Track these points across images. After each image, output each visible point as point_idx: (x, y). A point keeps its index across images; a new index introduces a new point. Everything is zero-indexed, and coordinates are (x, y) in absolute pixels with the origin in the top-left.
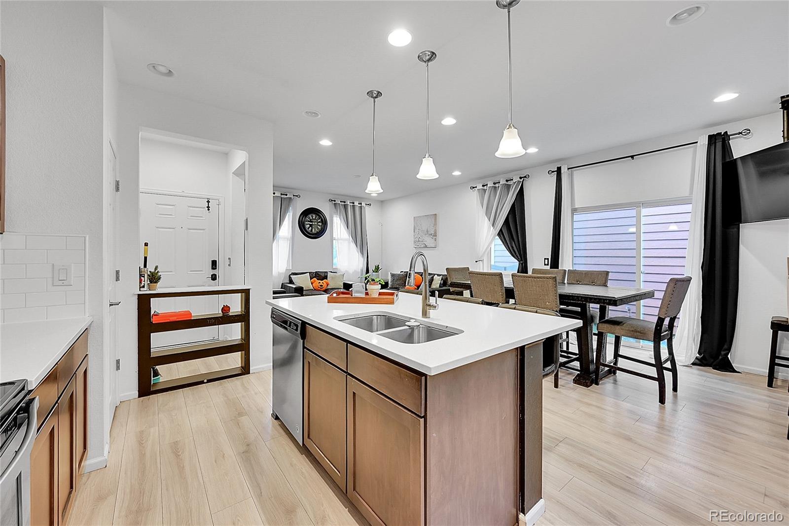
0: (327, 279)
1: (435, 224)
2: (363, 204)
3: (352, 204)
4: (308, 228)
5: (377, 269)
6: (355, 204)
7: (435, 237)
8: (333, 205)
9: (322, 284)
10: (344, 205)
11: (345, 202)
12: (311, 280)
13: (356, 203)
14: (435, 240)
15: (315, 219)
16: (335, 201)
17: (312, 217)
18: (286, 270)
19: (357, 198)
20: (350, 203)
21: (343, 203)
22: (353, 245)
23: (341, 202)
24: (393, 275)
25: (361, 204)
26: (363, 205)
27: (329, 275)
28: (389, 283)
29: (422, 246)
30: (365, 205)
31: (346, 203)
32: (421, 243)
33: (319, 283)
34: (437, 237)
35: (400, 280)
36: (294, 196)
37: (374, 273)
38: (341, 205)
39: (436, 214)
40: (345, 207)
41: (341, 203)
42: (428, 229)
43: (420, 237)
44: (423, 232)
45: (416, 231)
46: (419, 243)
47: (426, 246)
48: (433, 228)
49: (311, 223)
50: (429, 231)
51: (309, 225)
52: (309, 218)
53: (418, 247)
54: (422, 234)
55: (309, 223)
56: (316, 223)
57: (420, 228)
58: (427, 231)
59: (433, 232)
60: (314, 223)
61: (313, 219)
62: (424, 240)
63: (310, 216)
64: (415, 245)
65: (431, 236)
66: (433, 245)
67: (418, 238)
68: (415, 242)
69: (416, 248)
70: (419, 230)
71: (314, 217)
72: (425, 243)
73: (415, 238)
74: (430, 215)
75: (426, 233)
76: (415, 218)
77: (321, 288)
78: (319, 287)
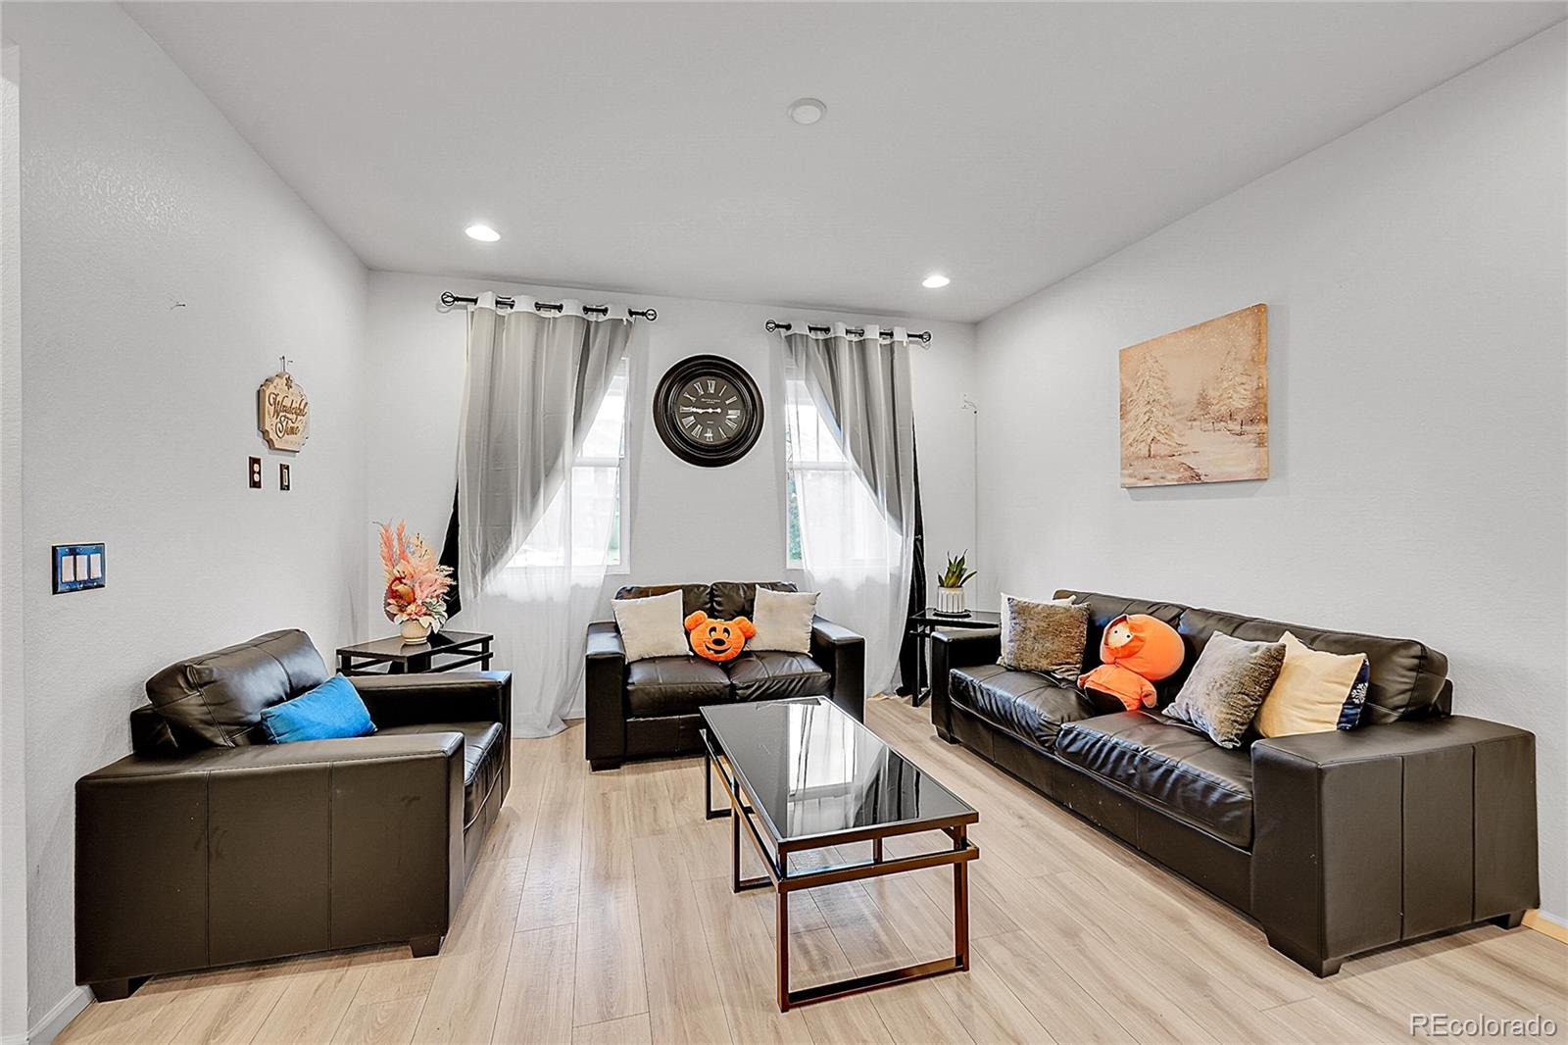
0: (749, 614)
1: (1259, 358)
2: (900, 335)
3: (855, 338)
4: (690, 428)
5: (956, 575)
6: (867, 335)
7: (1262, 427)
8: (784, 344)
9: (727, 636)
10: (826, 341)
11: (827, 330)
12: (683, 615)
13: (872, 333)
14: (1261, 444)
15: (714, 396)
16: (788, 327)
17: (705, 388)
18: (606, 576)
19: (876, 313)
20: (848, 332)
21: (821, 336)
22: (860, 487)
23: (811, 329)
24: (1020, 611)
25: (891, 335)
26: (896, 338)
27: (762, 596)
28: (1004, 640)
29: (1172, 478)
30: (905, 339)
31: (831, 335)
32: (1160, 463)
33: (712, 629)
34: (1273, 428)
35: (1056, 634)
36: (631, 313)
37: (943, 591)
38: (812, 344)
39: (1260, 309)
40: (829, 347)
41: (812, 335)
42: (1212, 393)
43: (1157, 435)
44: (1177, 410)
45: (1131, 414)
46: (1154, 467)
47: (1195, 479)
48: (1244, 379)
49: (700, 411)
50: (1215, 402)
51: (692, 418)
52: (694, 393)
53: (1146, 483)
54: (1170, 421)
55: (695, 410)
56: (719, 410)
57: (1158, 397)
58: (1204, 403)
59: (1246, 404)
60: (710, 410)
61: (707, 395)
62: (1184, 450)
63: (697, 385)
64: (1130, 476)
65: (1232, 425)
66: (1245, 470)
67: (1149, 440)
68: (1127, 462)
69: (1132, 491)
70: (1149, 407)
71: (713, 388)
72: (1190, 461)
73: (1131, 445)
74: (1224, 319)
75: (1198, 412)
76: (1131, 351)
77: (717, 652)
78: (709, 649)
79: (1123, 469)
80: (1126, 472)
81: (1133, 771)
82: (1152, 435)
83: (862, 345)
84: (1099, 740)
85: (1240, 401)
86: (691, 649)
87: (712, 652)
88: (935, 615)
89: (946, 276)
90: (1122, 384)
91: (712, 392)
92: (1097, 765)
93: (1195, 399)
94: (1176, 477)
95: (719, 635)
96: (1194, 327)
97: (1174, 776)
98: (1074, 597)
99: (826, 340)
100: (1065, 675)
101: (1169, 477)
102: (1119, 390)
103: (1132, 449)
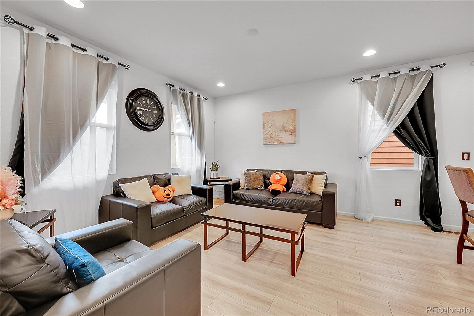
0: (170, 183)
1: (294, 120)
2: (201, 97)
3: (190, 95)
4: (141, 116)
5: (216, 167)
7: (295, 133)
8: (171, 91)
9: (169, 192)
11: (184, 90)
12: (151, 187)
13: (195, 94)
14: (295, 137)
15: (149, 105)
16: (173, 86)
17: (146, 102)
19: (196, 89)
20: (189, 92)
23: (180, 89)
25: (199, 96)
27: (171, 178)
29: (276, 143)
30: (203, 98)
31: (185, 92)
32: (273, 139)
33: (165, 191)
34: (296, 133)
36: (119, 64)
38: (180, 94)
39: (295, 109)
40: (184, 96)
41: (180, 91)
42: (285, 125)
43: (272, 133)
44: (277, 128)
45: (266, 128)
46: (271, 140)
47: (281, 143)
48: (292, 123)
49: (144, 110)
50: (286, 127)
51: (141, 112)
52: (142, 102)
53: (269, 144)
54: (275, 130)
55: (142, 109)
56: (151, 110)
57: (273, 125)
58: (283, 127)
59: (292, 128)
60: (148, 110)
61: (146, 104)
62: (279, 137)
63: (143, 100)
64: (265, 142)
65: (289, 132)
66: (292, 142)
67: (270, 134)
68: (264, 139)
69: (265, 145)
70: (270, 127)
71: (148, 101)
72: (280, 139)
73: (266, 135)
74: (288, 111)
75: (282, 129)
76: (266, 113)
77: (168, 198)
78: (165, 198)
79: (263, 140)
80: (264, 141)
81: (295, 204)
82: (271, 133)
83: (192, 98)
84: (285, 199)
85: (291, 128)
86: (157, 199)
87: (166, 199)
88: (211, 179)
89: (224, 84)
90: (263, 121)
91: (148, 103)
92: (286, 205)
93: (281, 126)
94: (277, 142)
95: (167, 192)
96: (281, 111)
97: (305, 202)
98: (256, 170)
99: (183, 93)
100: (262, 188)
101: (275, 142)
102: (262, 122)
103: (266, 136)
